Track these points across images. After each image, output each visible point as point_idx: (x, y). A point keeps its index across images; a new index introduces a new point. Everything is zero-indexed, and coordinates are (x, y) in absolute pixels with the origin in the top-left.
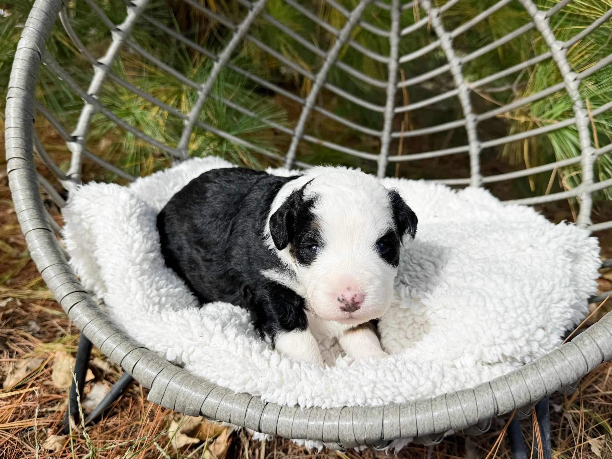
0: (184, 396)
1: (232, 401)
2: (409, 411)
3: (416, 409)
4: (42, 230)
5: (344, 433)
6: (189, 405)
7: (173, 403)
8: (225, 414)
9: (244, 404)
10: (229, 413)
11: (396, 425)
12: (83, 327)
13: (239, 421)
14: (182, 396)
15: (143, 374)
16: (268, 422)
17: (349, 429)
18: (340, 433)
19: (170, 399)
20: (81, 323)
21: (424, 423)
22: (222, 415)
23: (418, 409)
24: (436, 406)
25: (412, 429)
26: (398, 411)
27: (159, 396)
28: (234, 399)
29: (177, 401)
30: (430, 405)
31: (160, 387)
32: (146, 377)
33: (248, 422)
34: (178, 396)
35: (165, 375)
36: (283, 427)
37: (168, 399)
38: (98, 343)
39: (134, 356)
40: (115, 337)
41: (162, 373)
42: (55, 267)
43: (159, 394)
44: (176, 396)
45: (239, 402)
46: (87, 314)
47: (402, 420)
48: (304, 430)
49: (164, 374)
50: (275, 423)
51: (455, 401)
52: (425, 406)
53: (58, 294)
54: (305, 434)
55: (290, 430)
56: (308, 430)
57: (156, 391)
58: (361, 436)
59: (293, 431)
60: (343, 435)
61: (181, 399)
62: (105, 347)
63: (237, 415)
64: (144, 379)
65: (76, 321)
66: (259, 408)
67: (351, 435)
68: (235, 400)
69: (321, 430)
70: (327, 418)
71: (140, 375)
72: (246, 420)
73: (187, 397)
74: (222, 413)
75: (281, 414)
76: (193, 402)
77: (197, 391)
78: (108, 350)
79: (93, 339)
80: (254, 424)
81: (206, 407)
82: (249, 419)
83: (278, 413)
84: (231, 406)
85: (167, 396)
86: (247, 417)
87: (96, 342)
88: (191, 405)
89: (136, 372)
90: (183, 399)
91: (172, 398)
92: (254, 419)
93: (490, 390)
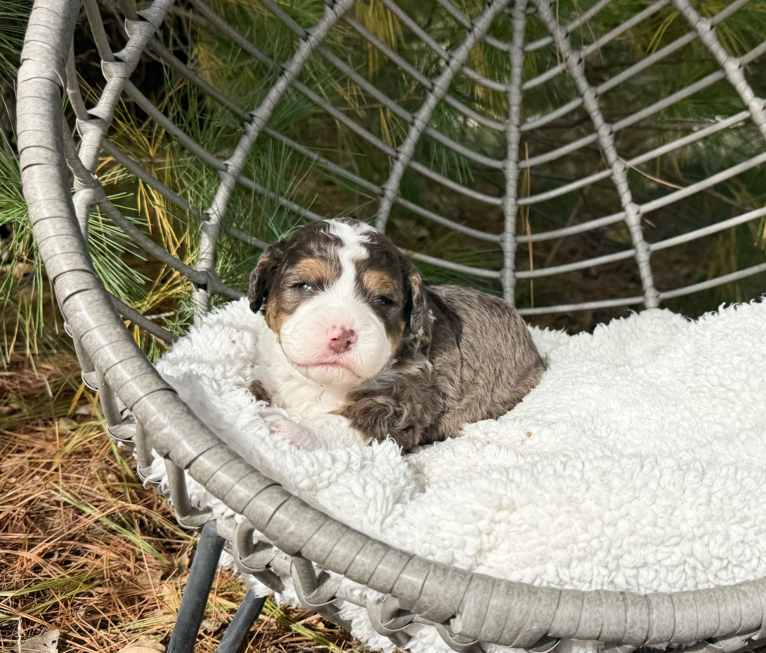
0: (521, 612)
1: (598, 602)
4: (163, 393)
6: (532, 623)
7: (501, 628)
8: (593, 625)
9: (619, 603)
10: (600, 621)
13: (616, 630)
14: (517, 611)
15: (441, 594)
16: (662, 620)
19: (497, 622)
20: (303, 534)
22: (590, 627)
27: (479, 620)
28: (600, 600)
29: (508, 621)
31: (479, 606)
32: (448, 595)
33: (631, 627)
34: (511, 614)
35: (481, 587)
36: (685, 623)
37: (493, 624)
38: (344, 559)
43: (478, 617)
44: (506, 614)
45: (609, 601)
48: (715, 621)
49: (478, 585)
50: (672, 620)
54: (716, 626)
55: (694, 626)
56: (722, 619)
57: (473, 613)
59: (701, 626)
61: (517, 617)
63: (613, 621)
64: (446, 599)
65: (291, 533)
66: (642, 605)
68: (604, 600)
69: (738, 614)
70: (742, 597)
71: (437, 595)
72: (628, 626)
73: (527, 613)
74: (588, 624)
75: (677, 606)
76: (539, 619)
77: (540, 599)
78: (367, 567)
79: (331, 555)
80: (642, 628)
81: (562, 620)
82: (634, 623)
83: (671, 606)
84: (601, 609)
85: (491, 619)
86: (629, 620)
87: (339, 559)
88: (535, 624)
89: (428, 592)
90: (520, 618)
91: (501, 619)
92: (642, 621)
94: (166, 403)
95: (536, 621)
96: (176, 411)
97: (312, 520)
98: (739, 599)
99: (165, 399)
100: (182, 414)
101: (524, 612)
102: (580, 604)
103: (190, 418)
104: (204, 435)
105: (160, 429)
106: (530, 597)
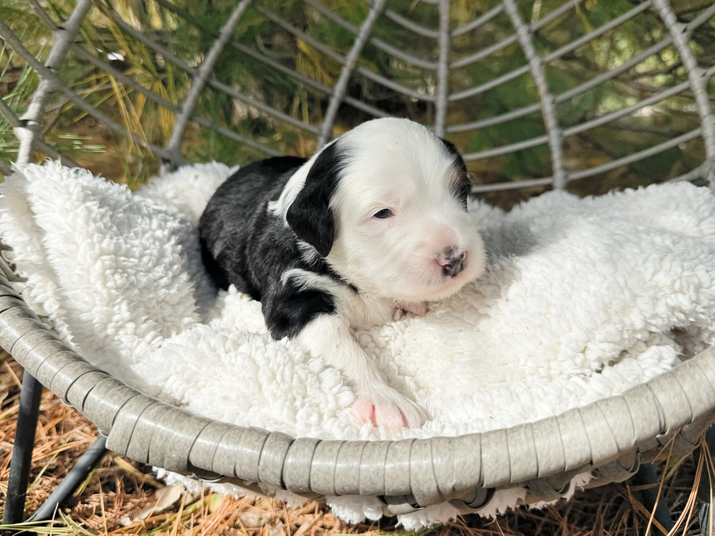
0: (161, 438)
1: (237, 440)
2: (523, 436)
3: (533, 434)
5: (420, 477)
6: (171, 450)
7: (146, 451)
8: (226, 462)
9: (257, 443)
10: (234, 459)
11: (503, 459)
12: (11, 345)
13: (249, 470)
14: (158, 437)
15: (98, 409)
16: (295, 468)
17: (426, 471)
18: (412, 478)
19: (141, 444)
20: (8, 339)
21: (548, 453)
22: (223, 463)
23: (536, 433)
24: (565, 424)
25: (529, 463)
27: (124, 440)
28: (240, 438)
29: (151, 447)
30: (555, 425)
31: (125, 427)
32: (103, 412)
33: (263, 470)
34: (153, 438)
35: (133, 408)
36: (320, 475)
37: (138, 445)
38: (33, 366)
39: (87, 382)
40: (58, 356)
41: (127, 405)
43: (123, 436)
44: (149, 438)
45: (248, 441)
46: (17, 325)
47: (511, 451)
48: (354, 478)
49: (130, 406)
50: (307, 470)
51: (596, 414)
52: (547, 426)
54: (355, 484)
55: (331, 479)
56: (361, 477)
57: (119, 432)
58: (446, 482)
59: (337, 481)
60: (418, 482)
61: (158, 442)
62: (43, 371)
63: (246, 461)
64: (101, 415)
66: (280, 448)
67: (431, 480)
68: (243, 438)
69: (382, 475)
70: (390, 456)
71: (95, 410)
72: (260, 468)
73: (167, 439)
74: (221, 460)
75: (317, 455)
76: (176, 447)
78: (47, 376)
80: (273, 473)
81: (197, 452)
82: (266, 466)
83: (310, 454)
84: (236, 447)
85: (136, 440)
86: (261, 463)
88: (174, 452)
89: (89, 406)
90: (160, 443)
91: (144, 442)
92: (274, 465)
93: (648, 392)
95: (174, 449)
97: (18, 329)
98: (386, 458)
101: (164, 438)
102: (218, 440)
106: (173, 426)
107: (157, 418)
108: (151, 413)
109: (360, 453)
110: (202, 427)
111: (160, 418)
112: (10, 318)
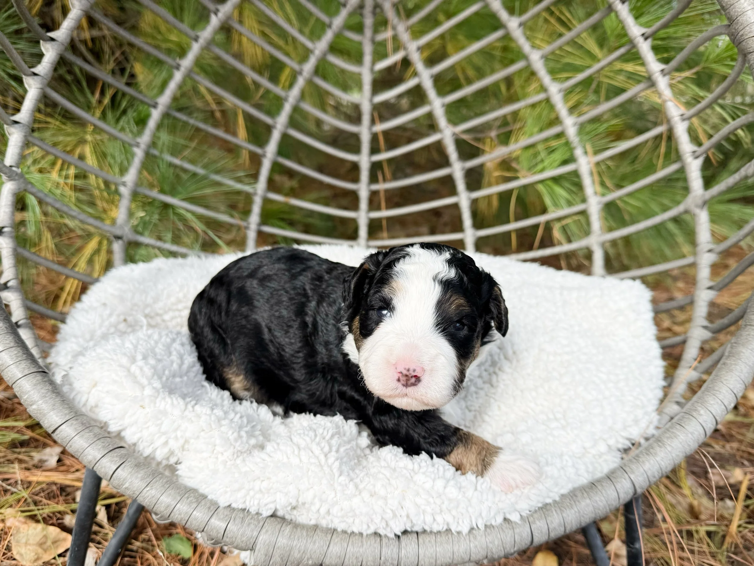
0: (299, 552)
2: (554, 512)
3: (560, 509)
4: (38, 375)
5: (494, 550)
6: (308, 559)
7: (285, 562)
8: (354, 561)
9: (376, 545)
10: (360, 559)
11: (545, 529)
13: (373, 564)
14: (297, 551)
15: (239, 536)
16: (408, 558)
17: (498, 546)
19: (282, 558)
20: (135, 489)
21: (571, 521)
22: (352, 562)
23: (563, 509)
25: (560, 531)
26: (543, 516)
27: (267, 557)
29: (290, 558)
30: (573, 502)
31: (267, 547)
32: (244, 539)
33: (384, 563)
34: (292, 553)
35: (270, 532)
36: (426, 560)
37: (279, 559)
38: (166, 509)
39: (222, 517)
40: (188, 498)
41: (264, 530)
42: (75, 422)
43: (266, 555)
44: (288, 553)
46: (140, 476)
47: (549, 523)
48: (450, 558)
49: (267, 531)
50: (417, 558)
51: (595, 491)
52: (568, 504)
53: (90, 458)
54: (450, 561)
55: (433, 561)
56: (455, 556)
57: (262, 552)
59: (438, 562)
60: (492, 553)
61: (296, 555)
62: (178, 513)
63: (370, 558)
64: (242, 541)
65: (126, 489)
66: (394, 546)
67: (501, 551)
68: (365, 543)
69: (468, 553)
70: (472, 539)
71: (236, 538)
75: (421, 546)
77: (315, 542)
78: (182, 516)
79: (156, 506)
82: (386, 560)
83: (417, 547)
84: (361, 550)
86: (382, 558)
87: (162, 509)
89: (229, 536)
90: (299, 556)
92: (393, 558)
93: (625, 474)
94: (35, 385)
95: (311, 558)
96: (43, 391)
97: (142, 479)
98: (470, 541)
99: (34, 382)
100: (47, 393)
101: (302, 552)
102: (346, 546)
103: (54, 396)
104: (64, 410)
105: (31, 405)
106: (307, 541)
107: (292, 537)
108: (286, 534)
109: (451, 540)
110: (329, 538)
111: (295, 537)
112: (130, 470)
